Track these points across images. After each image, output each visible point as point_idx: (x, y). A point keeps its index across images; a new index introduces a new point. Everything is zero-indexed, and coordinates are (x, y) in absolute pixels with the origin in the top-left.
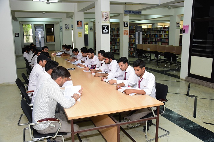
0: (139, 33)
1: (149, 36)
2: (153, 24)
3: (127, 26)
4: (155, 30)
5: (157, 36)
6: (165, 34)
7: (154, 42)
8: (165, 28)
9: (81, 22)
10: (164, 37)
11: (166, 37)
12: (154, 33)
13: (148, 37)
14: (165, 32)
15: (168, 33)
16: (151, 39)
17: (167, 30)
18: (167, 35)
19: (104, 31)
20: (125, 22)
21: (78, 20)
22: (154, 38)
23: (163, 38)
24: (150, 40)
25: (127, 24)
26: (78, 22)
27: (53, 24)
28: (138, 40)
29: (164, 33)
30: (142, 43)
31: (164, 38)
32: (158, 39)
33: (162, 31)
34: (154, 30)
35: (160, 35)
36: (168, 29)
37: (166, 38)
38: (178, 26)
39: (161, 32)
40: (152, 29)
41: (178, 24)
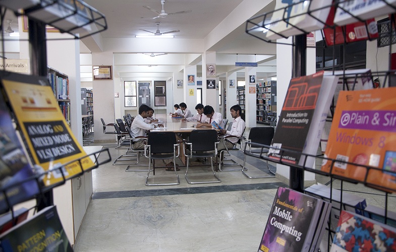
3: (254, 82)
9: (193, 76)
19: (209, 86)
20: (251, 76)
21: (190, 74)
25: (253, 78)
26: (189, 76)
27: (165, 81)
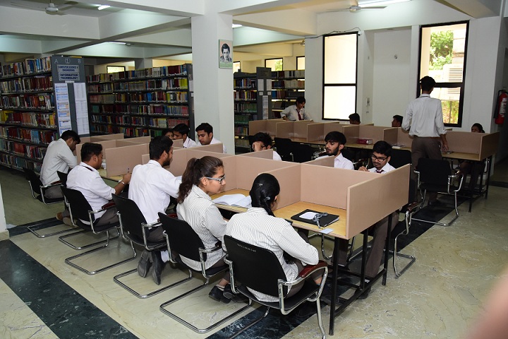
0: (71, 88)
1: (126, 99)
2: (138, 61)
4: (142, 77)
5: (149, 96)
6: (177, 90)
7: (142, 116)
8: (173, 69)
10: (175, 98)
11: (183, 100)
12: (141, 89)
13: (123, 100)
14: (176, 84)
15: (186, 87)
16: (133, 108)
17: (182, 76)
18: (184, 94)
22: (143, 104)
23: (170, 104)
24: (131, 110)
28: (69, 118)
29: (172, 88)
30: (87, 127)
31: (175, 104)
32: (154, 107)
33: (166, 78)
34: (139, 77)
35: (160, 92)
36: (185, 73)
37: (180, 104)
38: (225, 55)
39: (164, 84)
40: (133, 76)
41: (225, 50)
